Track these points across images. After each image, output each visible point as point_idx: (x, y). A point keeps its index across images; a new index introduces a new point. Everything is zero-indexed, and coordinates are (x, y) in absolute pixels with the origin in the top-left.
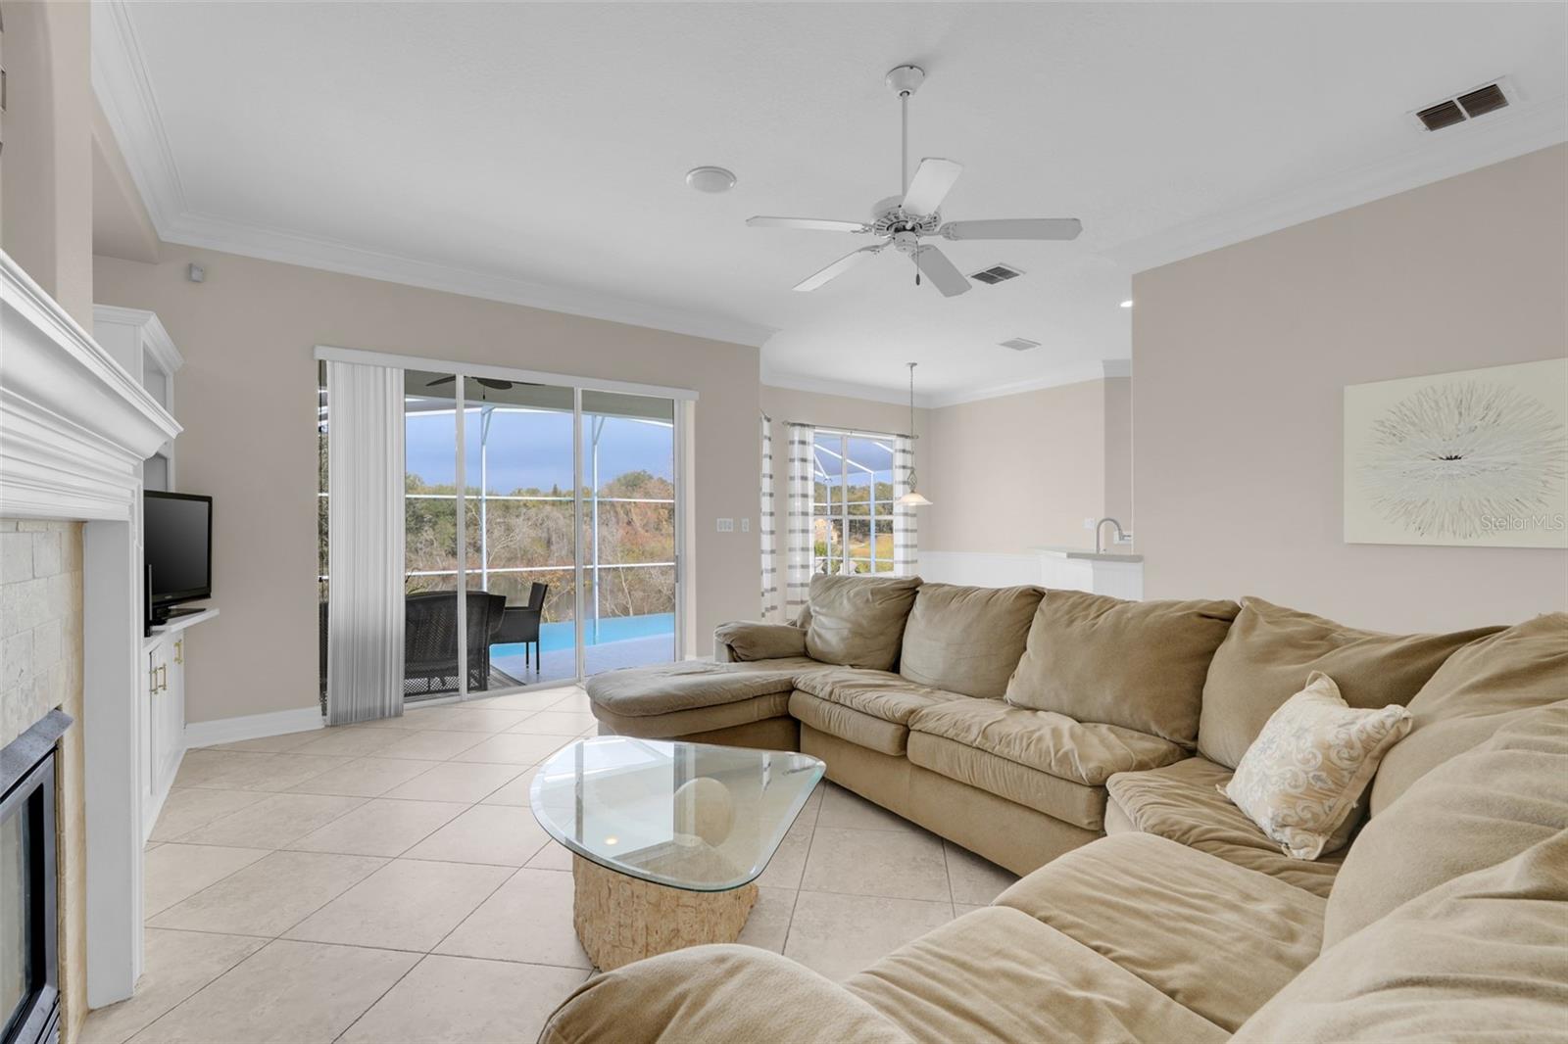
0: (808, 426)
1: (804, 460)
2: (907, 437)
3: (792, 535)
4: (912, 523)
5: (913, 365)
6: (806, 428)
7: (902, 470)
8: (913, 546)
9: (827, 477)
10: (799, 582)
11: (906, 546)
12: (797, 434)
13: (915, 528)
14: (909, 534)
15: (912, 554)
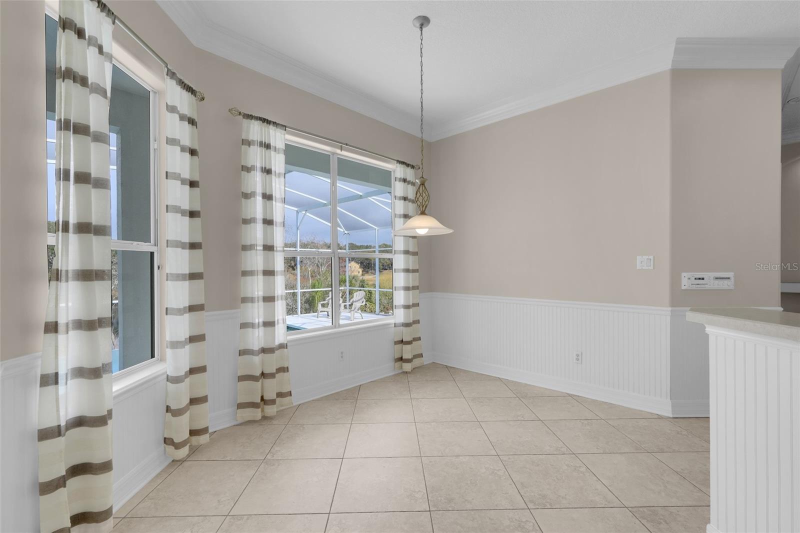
0: (275, 124)
1: (268, 171)
2: (408, 165)
3: (249, 278)
4: (412, 262)
5: (424, 21)
6: (271, 126)
7: (402, 201)
8: (414, 288)
9: (346, 232)
10: (256, 347)
11: (407, 289)
12: (255, 131)
13: (417, 267)
14: (411, 274)
15: (412, 297)
